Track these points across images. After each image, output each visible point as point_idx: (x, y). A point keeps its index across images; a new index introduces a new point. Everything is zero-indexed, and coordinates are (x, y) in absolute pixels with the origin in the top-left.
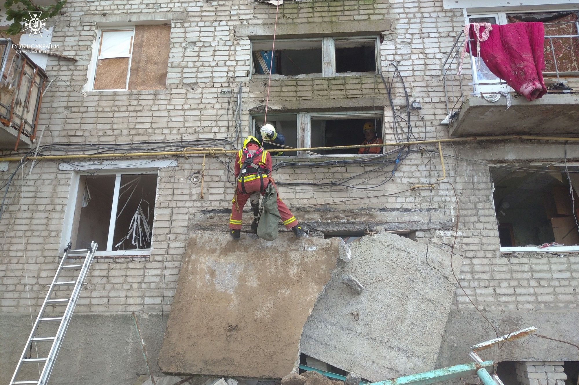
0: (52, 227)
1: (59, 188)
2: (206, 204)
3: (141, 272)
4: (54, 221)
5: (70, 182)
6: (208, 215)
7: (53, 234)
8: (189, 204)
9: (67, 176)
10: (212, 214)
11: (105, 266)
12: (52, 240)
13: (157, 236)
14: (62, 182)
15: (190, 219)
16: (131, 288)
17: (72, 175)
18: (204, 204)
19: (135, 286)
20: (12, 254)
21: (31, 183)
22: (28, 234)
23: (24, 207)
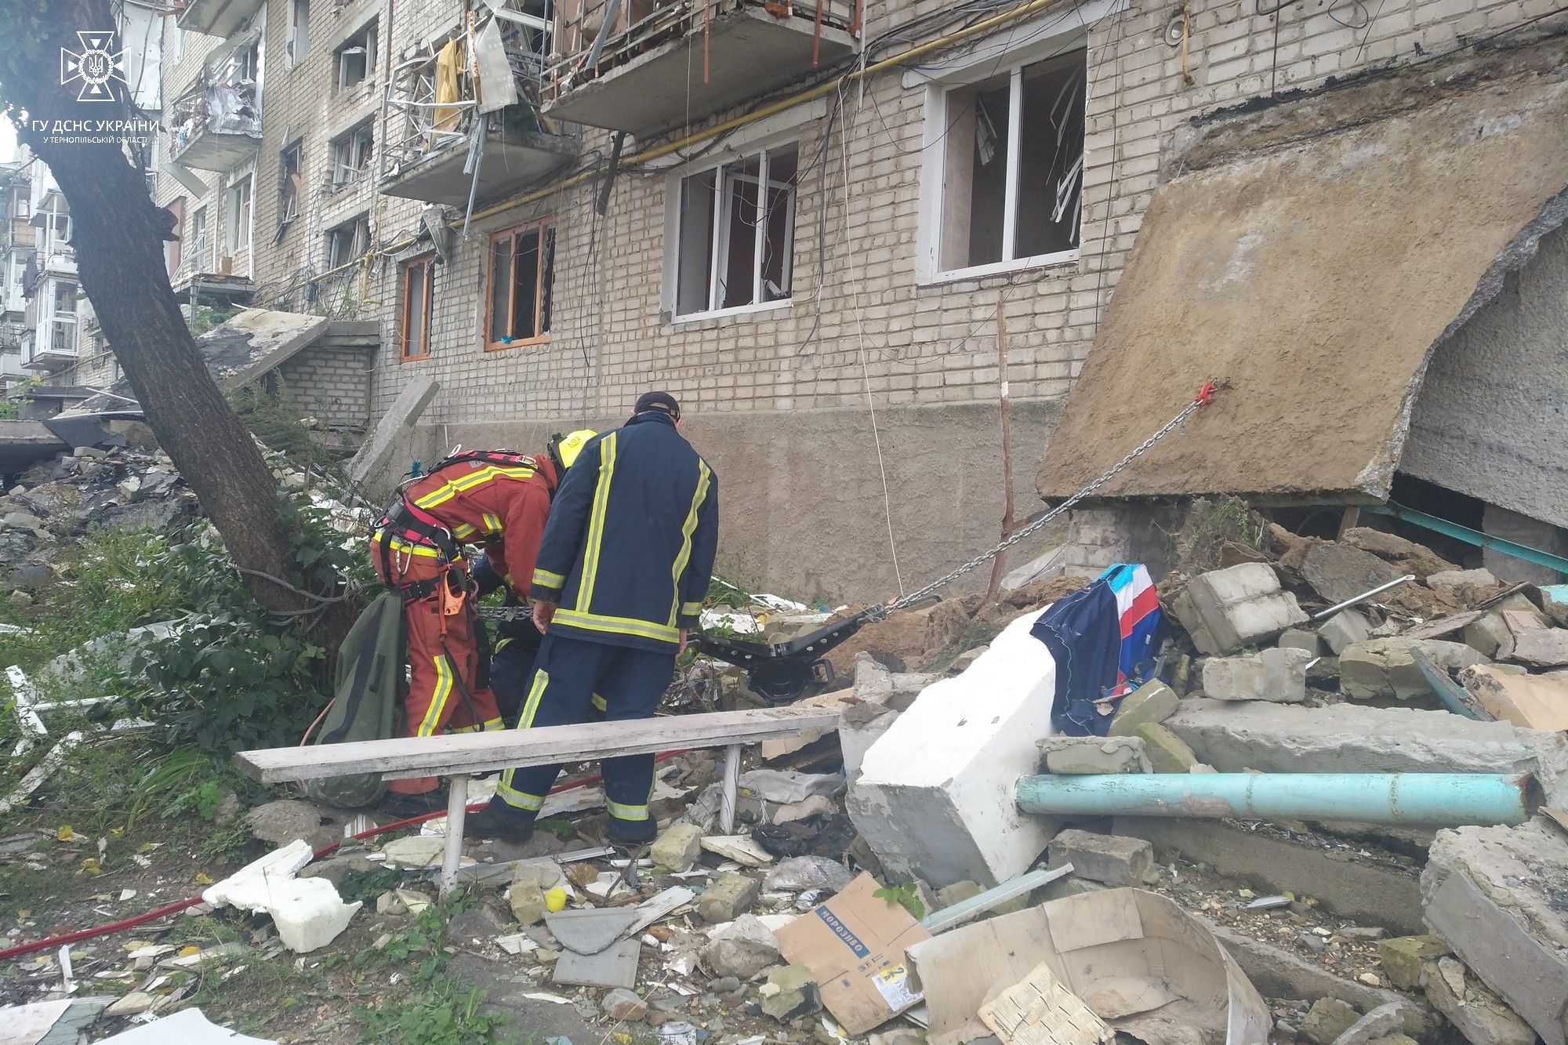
0: (902, 223)
1: (908, 131)
2: (1201, 97)
3: (1060, 303)
4: (904, 209)
5: (925, 112)
6: (1206, 129)
7: (904, 237)
8: (1160, 108)
9: (918, 100)
10: (1216, 124)
11: (993, 297)
12: (902, 251)
13: (1091, 208)
14: (911, 116)
15: (1163, 150)
16: (1045, 342)
17: (926, 96)
18: (1197, 100)
19: (1052, 335)
20: (847, 290)
21: (863, 132)
22: (867, 244)
23: (857, 189)
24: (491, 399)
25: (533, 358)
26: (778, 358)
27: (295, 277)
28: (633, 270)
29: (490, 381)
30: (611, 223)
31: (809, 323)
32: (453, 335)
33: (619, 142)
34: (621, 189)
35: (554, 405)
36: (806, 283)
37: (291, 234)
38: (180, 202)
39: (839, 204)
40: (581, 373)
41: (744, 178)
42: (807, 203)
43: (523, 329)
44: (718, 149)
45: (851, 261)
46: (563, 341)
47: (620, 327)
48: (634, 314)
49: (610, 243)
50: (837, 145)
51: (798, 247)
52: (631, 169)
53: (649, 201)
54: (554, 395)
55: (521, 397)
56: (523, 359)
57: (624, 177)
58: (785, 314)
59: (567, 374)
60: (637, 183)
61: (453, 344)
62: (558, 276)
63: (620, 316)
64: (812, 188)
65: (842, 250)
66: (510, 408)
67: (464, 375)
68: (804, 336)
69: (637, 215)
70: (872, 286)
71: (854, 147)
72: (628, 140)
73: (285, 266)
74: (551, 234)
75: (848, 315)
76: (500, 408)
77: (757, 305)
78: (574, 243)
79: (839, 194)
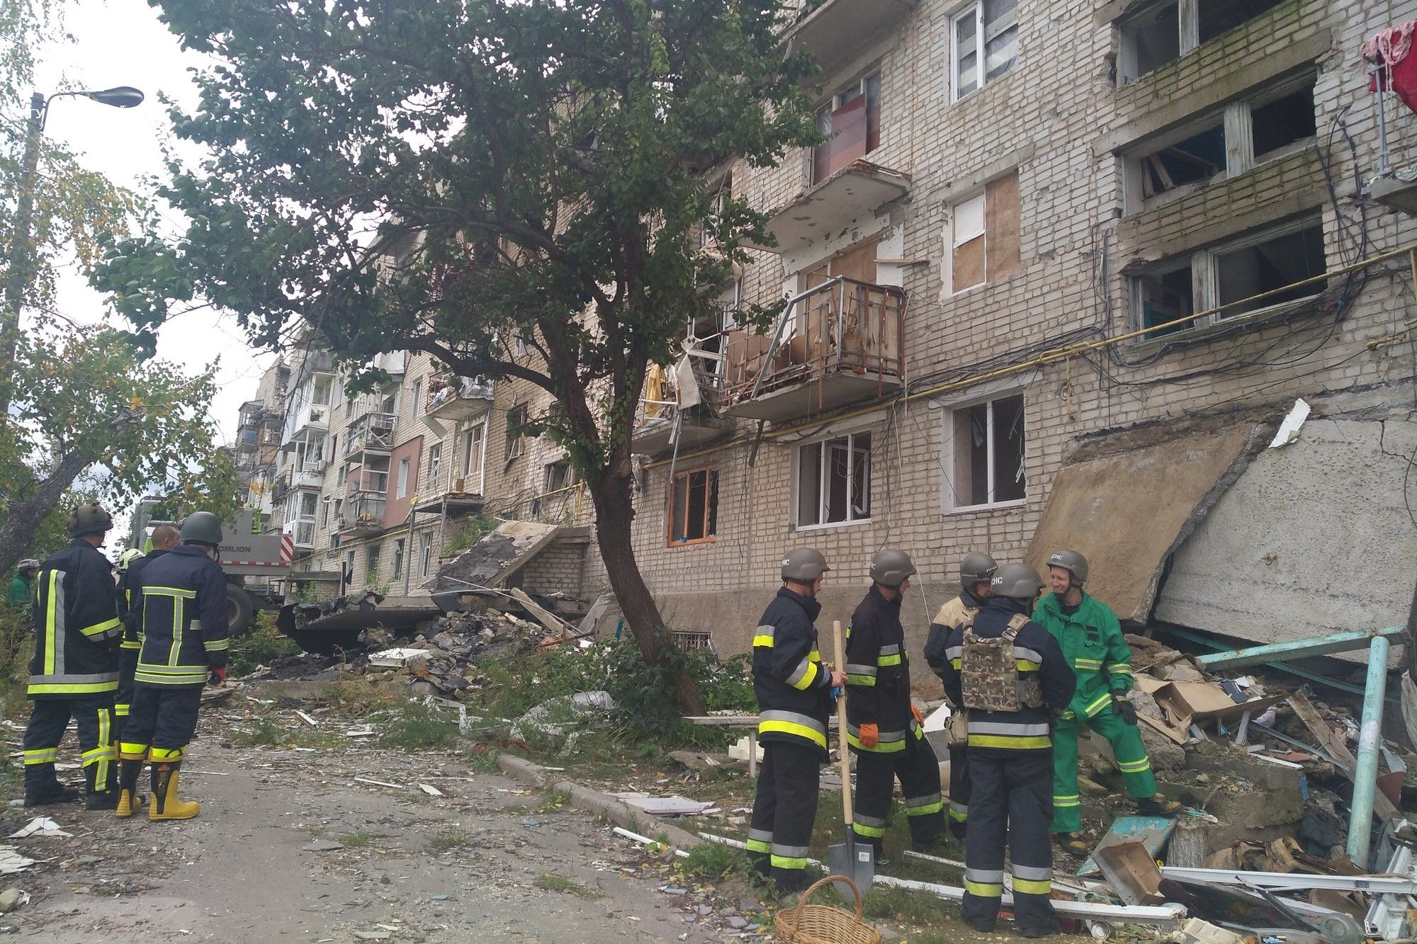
0: (932, 480)
1: (933, 431)
2: (1079, 427)
3: (1019, 527)
4: (933, 473)
5: (941, 422)
6: (1082, 442)
7: (934, 488)
8: (1060, 431)
9: (938, 415)
10: (1087, 440)
11: (984, 523)
12: (933, 495)
13: (1030, 478)
14: (934, 423)
15: (1063, 452)
16: (1012, 548)
17: (942, 414)
18: (1077, 428)
19: (1015, 544)
20: (903, 515)
21: (908, 430)
22: (913, 491)
23: (906, 460)
24: (674, 578)
25: (703, 552)
26: (863, 553)
27: (520, 495)
28: (770, 499)
29: (673, 567)
30: (756, 470)
31: (883, 533)
32: (646, 536)
33: (761, 425)
34: (762, 451)
35: (718, 582)
36: (879, 511)
37: (517, 466)
38: (419, 440)
39: (896, 468)
40: (736, 561)
41: (840, 447)
42: (877, 466)
43: (695, 533)
44: (824, 432)
45: (904, 500)
46: (725, 541)
47: (763, 533)
48: (772, 525)
49: (756, 483)
50: (894, 436)
51: (873, 491)
52: (768, 440)
53: (780, 459)
54: (718, 575)
55: (695, 577)
56: (697, 552)
57: (764, 444)
58: (867, 528)
59: (727, 562)
60: (772, 448)
61: (646, 542)
62: (720, 501)
63: (763, 526)
64: (880, 458)
65: (899, 493)
66: (687, 584)
67: (654, 563)
68: (881, 541)
69: (772, 467)
70: (917, 514)
71: (903, 438)
72: (767, 423)
73: (512, 487)
74: (715, 475)
75: (905, 530)
76: (680, 584)
77: (849, 522)
78: (731, 481)
79: (896, 462)
